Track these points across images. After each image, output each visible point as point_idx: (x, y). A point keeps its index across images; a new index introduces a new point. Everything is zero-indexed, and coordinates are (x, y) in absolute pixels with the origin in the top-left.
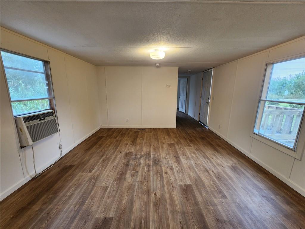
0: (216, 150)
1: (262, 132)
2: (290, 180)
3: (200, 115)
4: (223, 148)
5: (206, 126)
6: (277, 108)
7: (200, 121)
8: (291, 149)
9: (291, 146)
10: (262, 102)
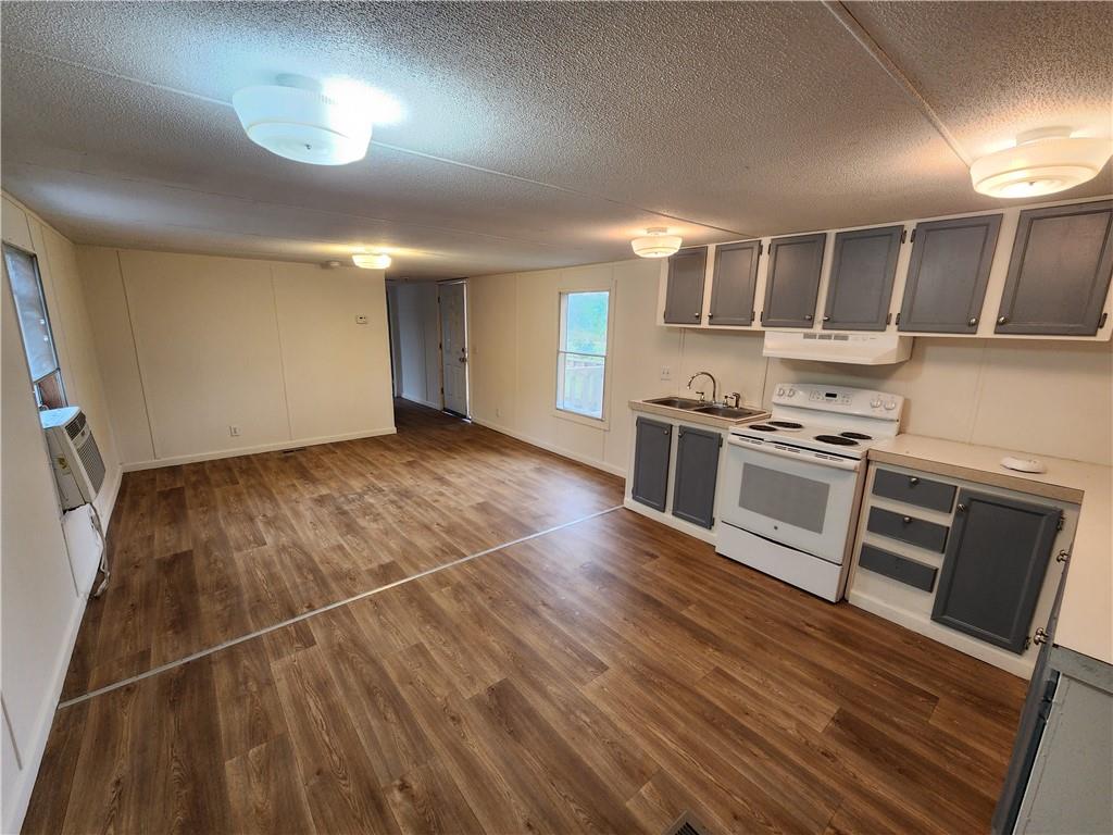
0: (502, 454)
1: (569, 406)
2: (605, 463)
3: (442, 392)
4: (513, 449)
5: (465, 417)
6: (586, 364)
7: (445, 409)
8: (598, 419)
9: (598, 414)
10: (561, 355)
